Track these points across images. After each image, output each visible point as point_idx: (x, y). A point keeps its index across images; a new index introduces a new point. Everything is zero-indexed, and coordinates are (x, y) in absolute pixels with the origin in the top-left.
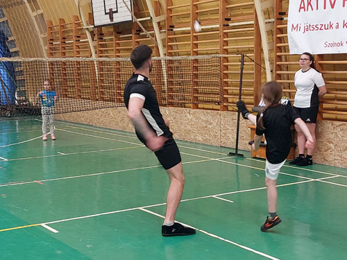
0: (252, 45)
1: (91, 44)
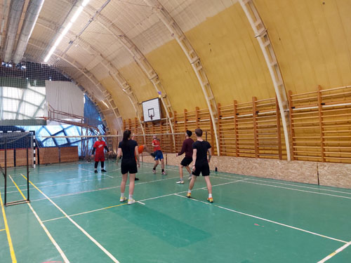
0: (209, 128)
1: (143, 129)
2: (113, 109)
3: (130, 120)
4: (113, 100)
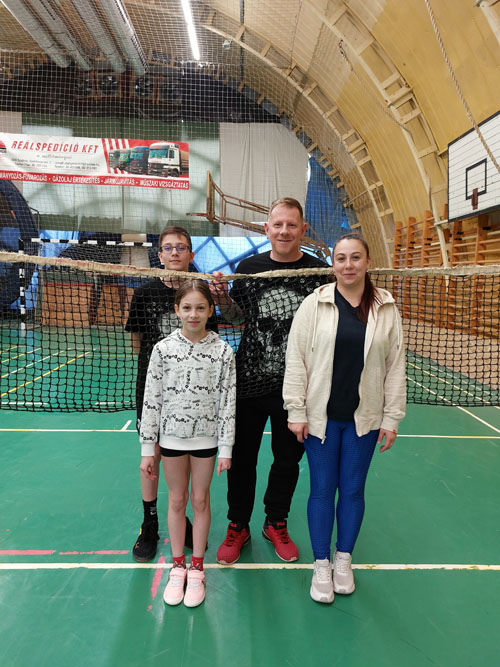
2: (369, 188)
3: (412, 219)
4: (370, 161)
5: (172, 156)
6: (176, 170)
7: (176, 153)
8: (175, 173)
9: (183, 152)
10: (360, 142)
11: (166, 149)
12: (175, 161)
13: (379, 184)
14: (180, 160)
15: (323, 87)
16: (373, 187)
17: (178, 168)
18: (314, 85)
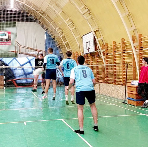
4: (64, 36)
5: (6, 36)
6: (7, 39)
7: (7, 35)
8: (7, 40)
9: (9, 34)
10: (61, 30)
11: (4, 34)
12: (7, 37)
13: (67, 42)
14: (8, 37)
15: (49, 16)
16: (65, 43)
17: (8, 39)
18: (47, 15)
